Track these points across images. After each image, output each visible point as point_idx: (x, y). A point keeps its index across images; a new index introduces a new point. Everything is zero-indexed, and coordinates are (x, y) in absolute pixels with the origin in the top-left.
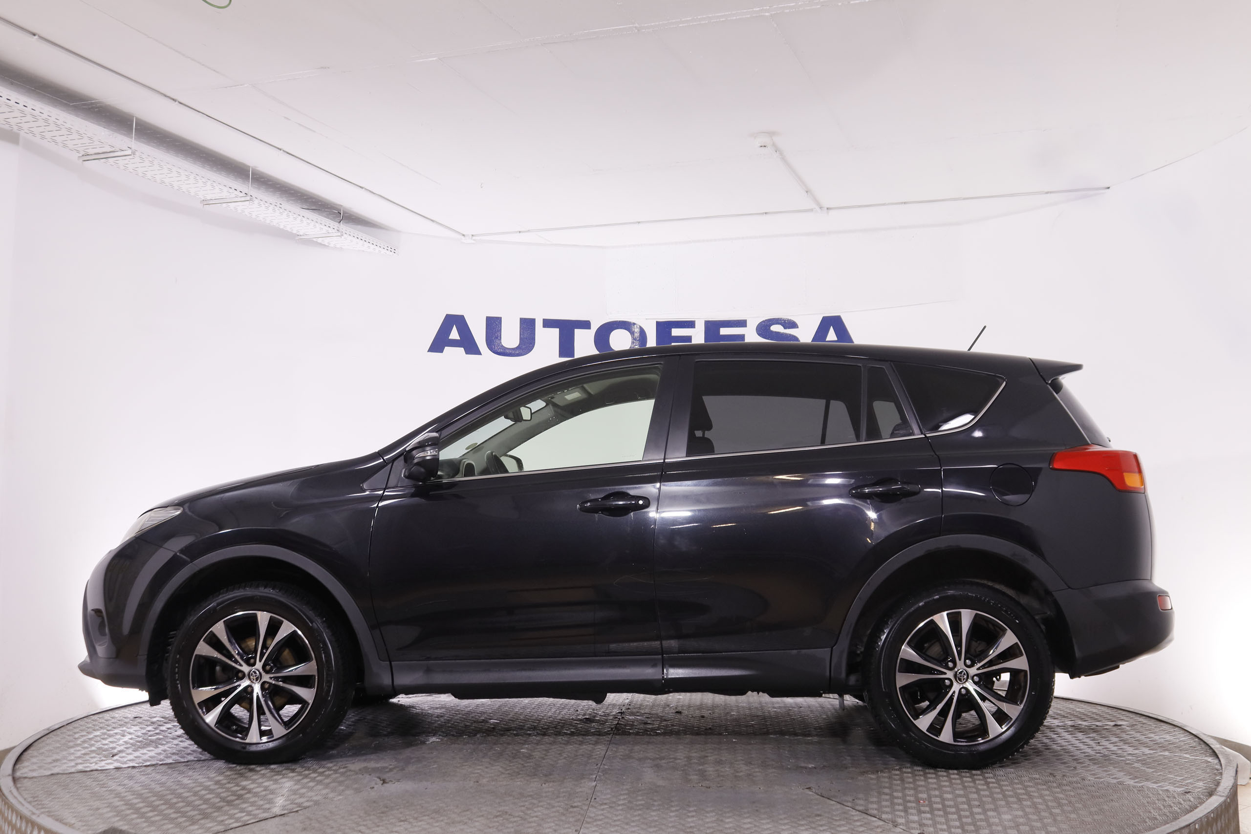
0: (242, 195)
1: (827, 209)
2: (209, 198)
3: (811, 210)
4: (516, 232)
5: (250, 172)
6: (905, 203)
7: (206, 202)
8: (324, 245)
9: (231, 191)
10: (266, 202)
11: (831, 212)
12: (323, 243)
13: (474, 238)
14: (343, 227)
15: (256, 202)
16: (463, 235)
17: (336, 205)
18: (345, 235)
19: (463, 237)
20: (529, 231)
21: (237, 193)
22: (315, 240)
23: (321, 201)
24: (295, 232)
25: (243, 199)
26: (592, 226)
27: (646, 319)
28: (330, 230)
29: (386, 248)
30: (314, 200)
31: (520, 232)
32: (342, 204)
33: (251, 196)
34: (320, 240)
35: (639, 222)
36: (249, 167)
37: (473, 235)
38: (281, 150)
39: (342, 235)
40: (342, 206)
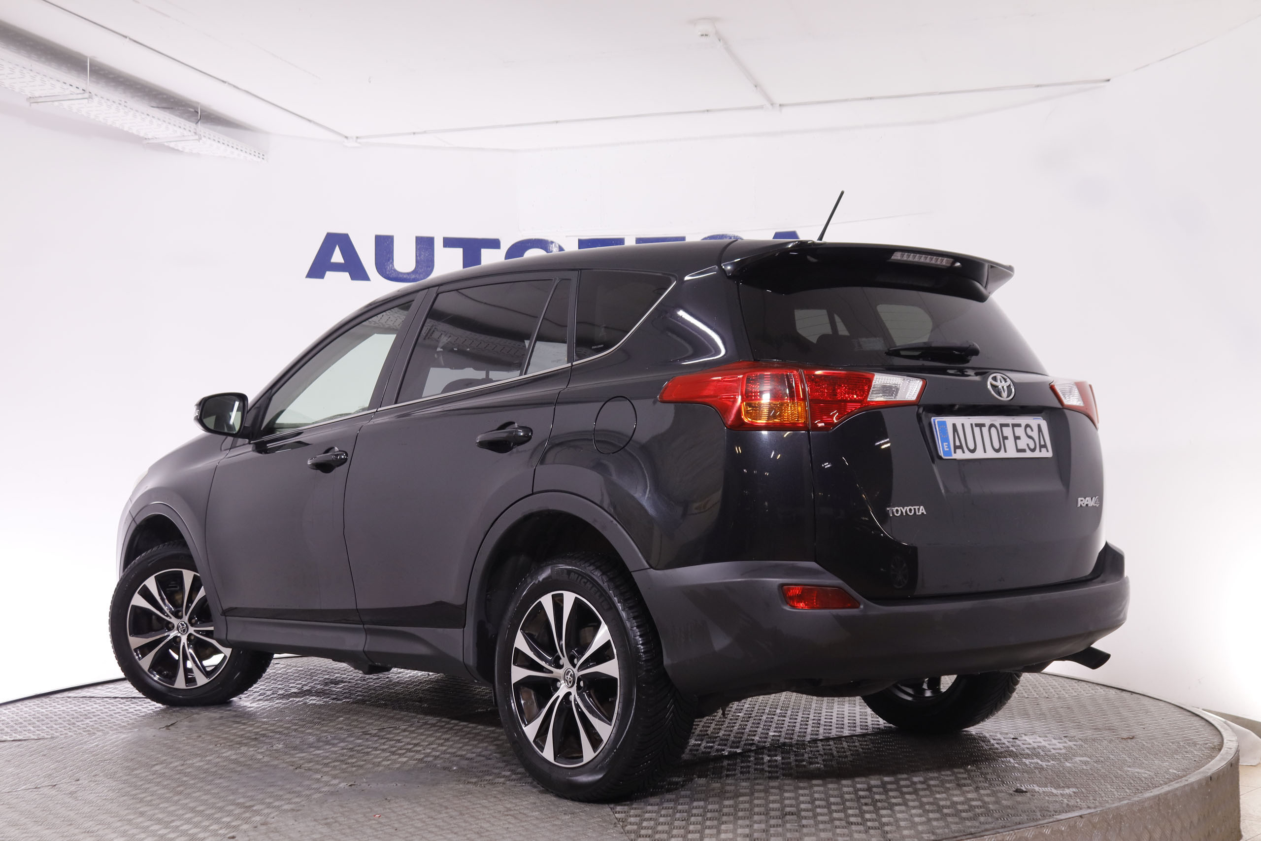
0: (80, 91)
1: (780, 105)
2: (37, 94)
3: (761, 107)
4: (409, 134)
5: (87, 63)
6: (871, 99)
7: (32, 100)
8: (178, 150)
9: (65, 86)
10: (108, 100)
11: (784, 109)
12: (176, 148)
13: (359, 140)
14: (202, 128)
15: (96, 99)
16: (346, 137)
17: (191, 101)
18: (203, 139)
19: (345, 140)
20: (425, 132)
21: (73, 89)
22: (166, 144)
23: (173, 98)
24: (142, 135)
25: (80, 96)
26: (501, 126)
27: (567, 236)
28: (186, 133)
29: (257, 154)
30: (165, 96)
31: (414, 133)
32: (199, 101)
33: (90, 93)
34: (172, 145)
35: (557, 122)
36: (86, 57)
37: (357, 138)
38: (126, 37)
39: (200, 139)
40: (198, 103)
